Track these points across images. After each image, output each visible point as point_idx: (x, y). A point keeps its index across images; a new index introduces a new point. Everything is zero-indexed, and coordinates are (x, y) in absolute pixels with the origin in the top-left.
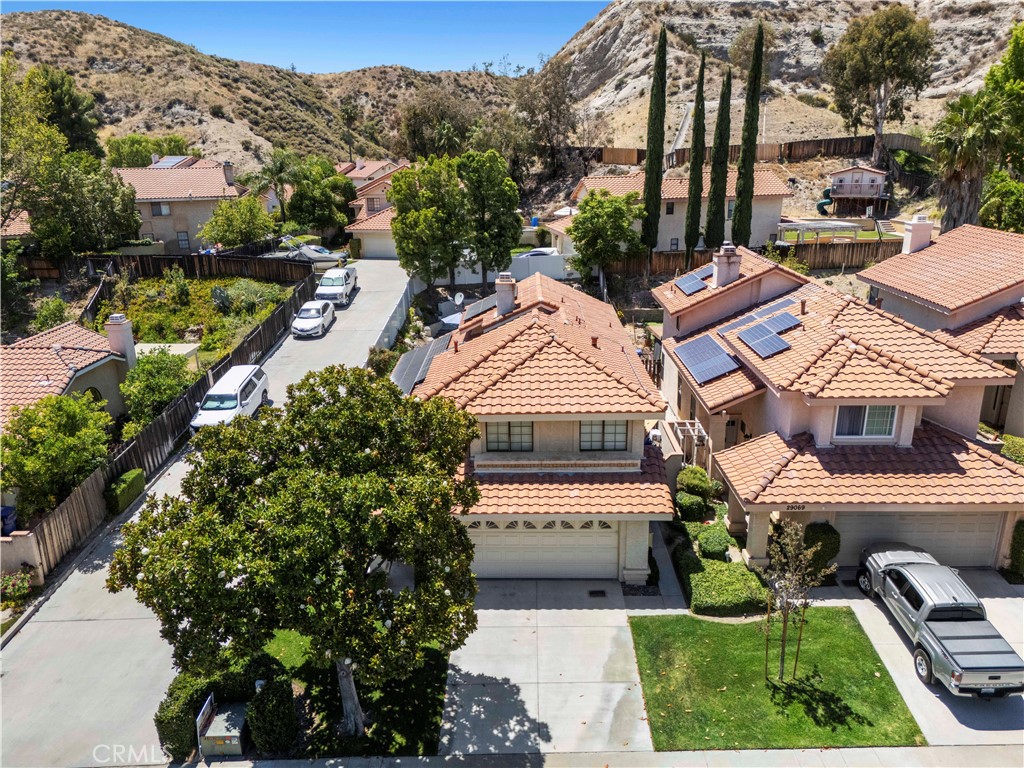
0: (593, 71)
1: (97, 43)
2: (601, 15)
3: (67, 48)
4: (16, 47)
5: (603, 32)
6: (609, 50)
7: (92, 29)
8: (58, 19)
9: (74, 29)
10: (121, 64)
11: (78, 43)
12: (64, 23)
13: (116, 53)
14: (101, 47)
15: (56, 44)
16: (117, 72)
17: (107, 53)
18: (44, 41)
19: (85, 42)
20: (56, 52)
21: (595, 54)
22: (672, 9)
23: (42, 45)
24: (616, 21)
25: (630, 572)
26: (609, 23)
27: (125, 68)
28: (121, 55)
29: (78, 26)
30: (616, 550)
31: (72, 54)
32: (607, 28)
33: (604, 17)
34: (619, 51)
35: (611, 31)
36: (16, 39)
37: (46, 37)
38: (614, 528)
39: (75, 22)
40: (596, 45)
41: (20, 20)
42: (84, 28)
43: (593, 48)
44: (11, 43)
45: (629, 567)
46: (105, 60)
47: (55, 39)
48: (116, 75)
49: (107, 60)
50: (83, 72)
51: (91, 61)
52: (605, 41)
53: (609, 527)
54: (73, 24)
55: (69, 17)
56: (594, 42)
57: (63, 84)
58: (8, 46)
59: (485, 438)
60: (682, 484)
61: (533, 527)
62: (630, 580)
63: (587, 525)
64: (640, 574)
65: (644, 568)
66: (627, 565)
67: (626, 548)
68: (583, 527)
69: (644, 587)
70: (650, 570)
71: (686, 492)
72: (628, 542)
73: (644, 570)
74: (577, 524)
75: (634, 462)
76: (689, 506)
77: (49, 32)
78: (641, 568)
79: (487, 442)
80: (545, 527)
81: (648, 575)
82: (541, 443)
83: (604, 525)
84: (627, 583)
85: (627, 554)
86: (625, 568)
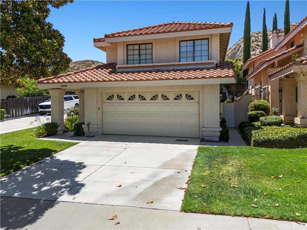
2: (234, 46)
4: (75, 68)
5: (234, 49)
6: (237, 54)
7: (94, 64)
8: (86, 62)
9: (90, 64)
12: (87, 63)
18: (82, 66)
21: (232, 56)
22: (258, 41)
23: (81, 67)
24: (239, 46)
26: (236, 47)
29: (91, 63)
30: (198, 116)
32: (236, 48)
33: (235, 46)
34: (240, 54)
35: (237, 48)
36: (75, 66)
37: (82, 65)
38: (196, 100)
39: (90, 62)
40: (232, 53)
42: (92, 64)
43: (231, 54)
44: (74, 67)
47: (84, 66)
52: (235, 51)
53: (192, 99)
55: (89, 61)
56: (231, 53)
58: (73, 68)
59: (126, 57)
60: (252, 107)
61: (145, 99)
62: (207, 135)
63: (178, 97)
64: (214, 131)
65: (217, 127)
66: (205, 125)
67: (203, 112)
68: (175, 99)
69: (218, 141)
70: (221, 129)
71: (254, 111)
72: (205, 107)
73: (217, 128)
74: (172, 97)
75: (212, 61)
76: (256, 115)
77: (84, 64)
78: (215, 127)
79: (127, 60)
80: (152, 99)
81: (220, 132)
82: (157, 59)
83: (189, 97)
84: (205, 138)
85: (204, 117)
86: (203, 127)
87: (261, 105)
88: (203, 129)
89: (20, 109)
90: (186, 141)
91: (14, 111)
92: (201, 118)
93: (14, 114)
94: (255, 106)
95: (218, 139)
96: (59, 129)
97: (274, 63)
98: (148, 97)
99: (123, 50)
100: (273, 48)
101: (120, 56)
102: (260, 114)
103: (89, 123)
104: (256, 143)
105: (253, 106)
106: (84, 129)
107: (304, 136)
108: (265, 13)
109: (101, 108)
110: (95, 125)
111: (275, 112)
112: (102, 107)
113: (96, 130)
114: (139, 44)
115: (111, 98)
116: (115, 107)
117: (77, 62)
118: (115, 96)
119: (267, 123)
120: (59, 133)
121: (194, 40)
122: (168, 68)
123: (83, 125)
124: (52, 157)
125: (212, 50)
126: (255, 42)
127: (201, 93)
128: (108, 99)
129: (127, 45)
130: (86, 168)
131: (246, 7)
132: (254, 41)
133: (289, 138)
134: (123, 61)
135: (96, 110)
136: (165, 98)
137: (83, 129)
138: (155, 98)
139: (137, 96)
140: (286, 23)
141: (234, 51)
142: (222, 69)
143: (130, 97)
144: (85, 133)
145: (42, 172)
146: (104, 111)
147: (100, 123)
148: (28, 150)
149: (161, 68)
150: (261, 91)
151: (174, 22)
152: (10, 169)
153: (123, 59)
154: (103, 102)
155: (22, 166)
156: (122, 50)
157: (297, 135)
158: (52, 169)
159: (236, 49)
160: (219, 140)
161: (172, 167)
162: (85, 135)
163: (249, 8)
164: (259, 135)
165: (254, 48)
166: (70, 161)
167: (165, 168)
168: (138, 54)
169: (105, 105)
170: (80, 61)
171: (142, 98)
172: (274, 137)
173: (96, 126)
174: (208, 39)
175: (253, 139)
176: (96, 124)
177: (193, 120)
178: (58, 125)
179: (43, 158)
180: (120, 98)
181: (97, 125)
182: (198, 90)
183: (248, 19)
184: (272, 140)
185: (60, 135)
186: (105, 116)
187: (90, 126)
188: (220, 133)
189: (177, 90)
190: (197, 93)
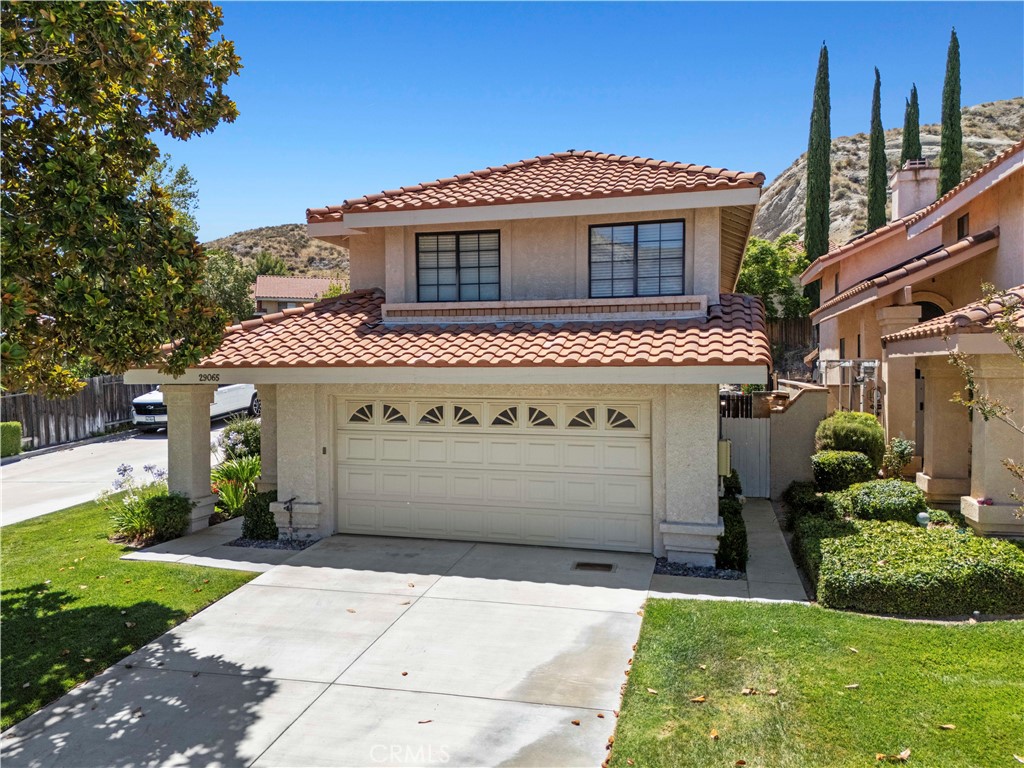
0: (768, 230)
1: (318, 247)
2: (776, 180)
3: (293, 250)
4: (254, 251)
6: (785, 208)
8: (292, 230)
9: (303, 237)
10: (334, 262)
11: (304, 247)
12: (296, 233)
13: (332, 254)
14: (321, 250)
15: (286, 247)
16: (330, 269)
17: (325, 254)
18: (276, 245)
19: (310, 246)
20: (284, 253)
21: (769, 215)
22: (855, 164)
23: (275, 248)
24: (792, 182)
25: (674, 529)
26: (784, 184)
27: (337, 265)
28: (336, 255)
30: (647, 482)
31: (296, 255)
32: (784, 188)
33: (780, 181)
34: (796, 207)
36: (256, 245)
37: (279, 242)
38: (642, 429)
40: (770, 205)
41: (264, 232)
43: (768, 209)
44: (251, 248)
45: (672, 517)
46: (322, 259)
47: (286, 244)
48: (329, 272)
49: (324, 259)
50: (302, 269)
51: (311, 260)
52: (780, 200)
53: (629, 425)
54: (303, 234)
55: (301, 229)
56: (768, 204)
57: (275, 267)
58: (248, 249)
59: (414, 274)
60: (826, 437)
61: (473, 421)
62: (676, 549)
63: (583, 419)
64: (699, 535)
65: (708, 521)
66: (669, 513)
67: (665, 470)
68: (574, 423)
69: (710, 569)
70: (723, 529)
71: (833, 449)
72: (669, 455)
73: (709, 525)
74: (562, 415)
75: (694, 299)
76: (838, 465)
77: (283, 239)
78: (700, 521)
79: (418, 285)
80: (497, 422)
81: (719, 538)
82: (515, 284)
83: (619, 420)
84: (671, 559)
85: (668, 486)
86: (665, 521)
87: (854, 431)
88: (664, 527)
89: (71, 419)
90: (608, 567)
91: (52, 427)
92: (658, 491)
93: (53, 433)
94: (836, 435)
95: (712, 562)
96: (194, 514)
97: (901, 291)
98: (486, 414)
99: (405, 251)
100: (901, 222)
101: (395, 271)
102: (853, 465)
103: (292, 500)
104: (833, 593)
105: (829, 433)
106: (276, 519)
107: (989, 575)
108: (878, 84)
109: (330, 450)
110: (311, 504)
111: (902, 452)
112: (335, 445)
113: (316, 520)
114: (458, 234)
115: (363, 414)
116: (376, 445)
117: (261, 229)
118: (378, 410)
119: (873, 507)
120: (194, 527)
121: (636, 224)
122: (552, 316)
123: (271, 504)
124: (170, 642)
125: (696, 258)
126: (845, 168)
127: (657, 408)
128: (354, 418)
129: (418, 235)
130: (275, 695)
131: (816, 65)
132: (844, 164)
133: (940, 581)
134: (402, 288)
135: (313, 454)
136: (540, 418)
137: (272, 518)
138: (506, 418)
139: (449, 412)
140: (948, 121)
141: (776, 199)
142: (727, 326)
143: (428, 413)
144: (280, 530)
145: (133, 713)
146: (342, 458)
147: (326, 499)
148: (92, 609)
149: (529, 318)
150: (856, 381)
151: (572, 151)
152: (29, 701)
153: (403, 282)
154: (337, 430)
155: (69, 682)
156: (402, 253)
157: (966, 572)
158: (166, 700)
159: (784, 191)
160: (714, 565)
161: (555, 698)
162: (280, 536)
163: (827, 68)
164: (842, 565)
165: (841, 189)
166: (227, 660)
167: (532, 698)
168: (454, 264)
169: (344, 439)
170: (273, 228)
171: (465, 417)
172: (890, 576)
173: (315, 509)
174: (683, 221)
175: (823, 578)
176: (314, 500)
177: (631, 497)
178: (191, 502)
179: (137, 647)
180: (394, 415)
181: (319, 503)
182: (649, 397)
183: (823, 104)
184: (884, 585)
185: (197, 533)
186: (343, 474)
187: (296, 508)
188: (717, 543)
189: (579, 397)
190: (645, 407)
